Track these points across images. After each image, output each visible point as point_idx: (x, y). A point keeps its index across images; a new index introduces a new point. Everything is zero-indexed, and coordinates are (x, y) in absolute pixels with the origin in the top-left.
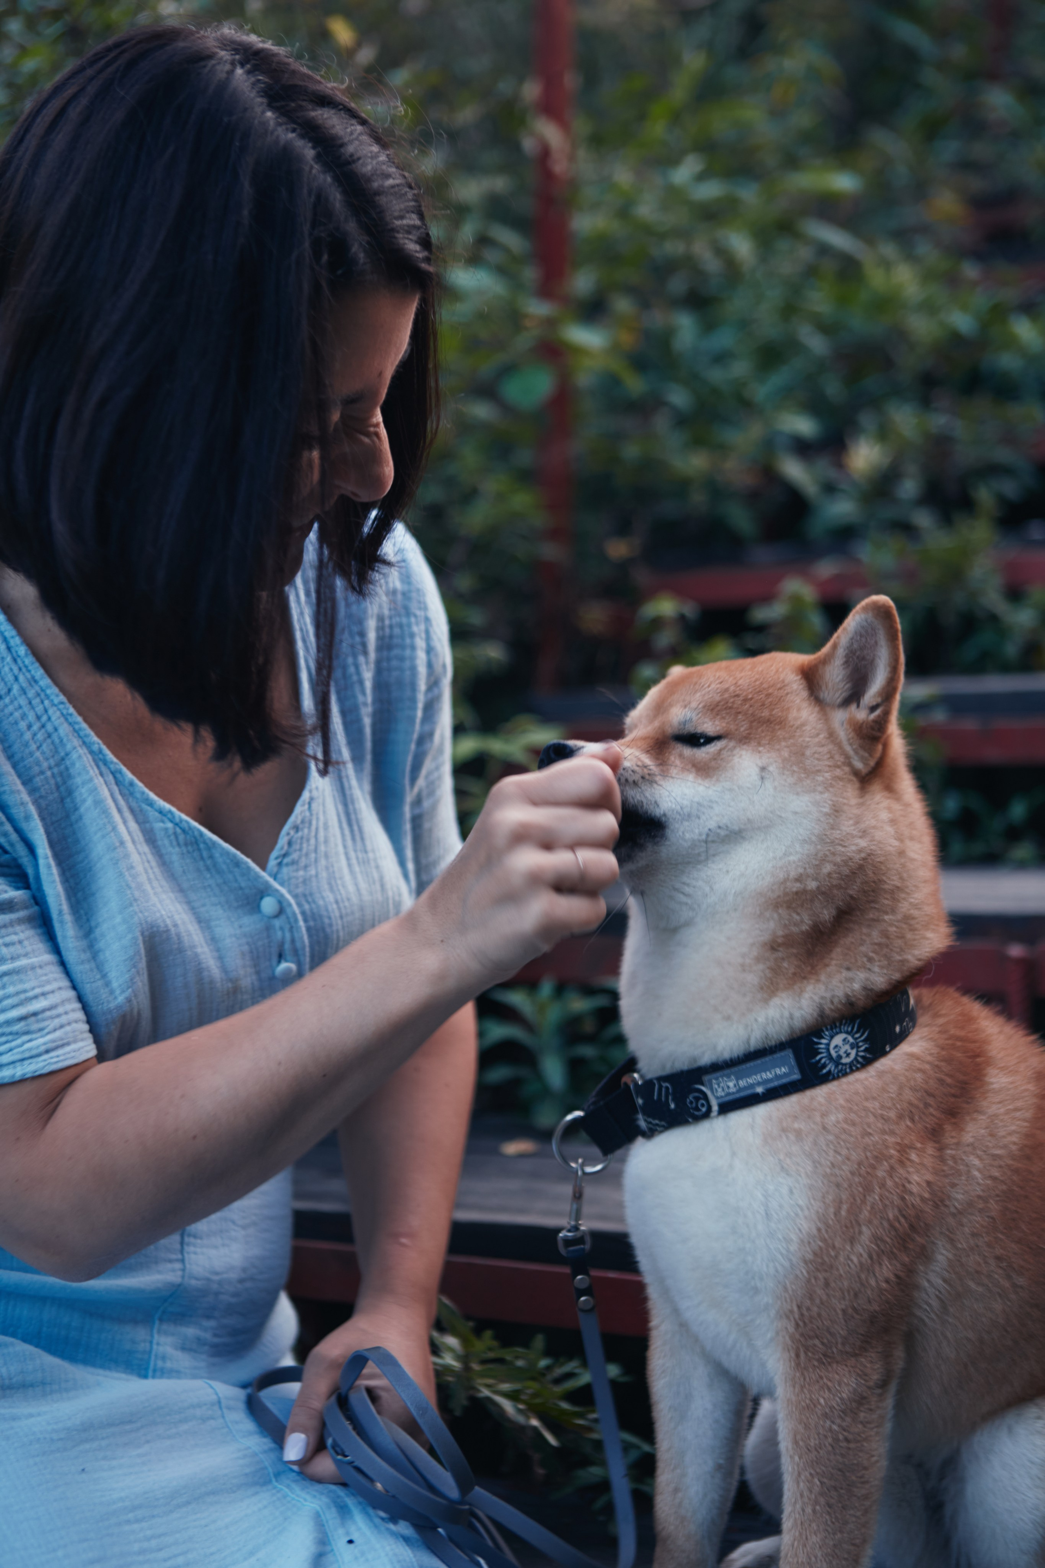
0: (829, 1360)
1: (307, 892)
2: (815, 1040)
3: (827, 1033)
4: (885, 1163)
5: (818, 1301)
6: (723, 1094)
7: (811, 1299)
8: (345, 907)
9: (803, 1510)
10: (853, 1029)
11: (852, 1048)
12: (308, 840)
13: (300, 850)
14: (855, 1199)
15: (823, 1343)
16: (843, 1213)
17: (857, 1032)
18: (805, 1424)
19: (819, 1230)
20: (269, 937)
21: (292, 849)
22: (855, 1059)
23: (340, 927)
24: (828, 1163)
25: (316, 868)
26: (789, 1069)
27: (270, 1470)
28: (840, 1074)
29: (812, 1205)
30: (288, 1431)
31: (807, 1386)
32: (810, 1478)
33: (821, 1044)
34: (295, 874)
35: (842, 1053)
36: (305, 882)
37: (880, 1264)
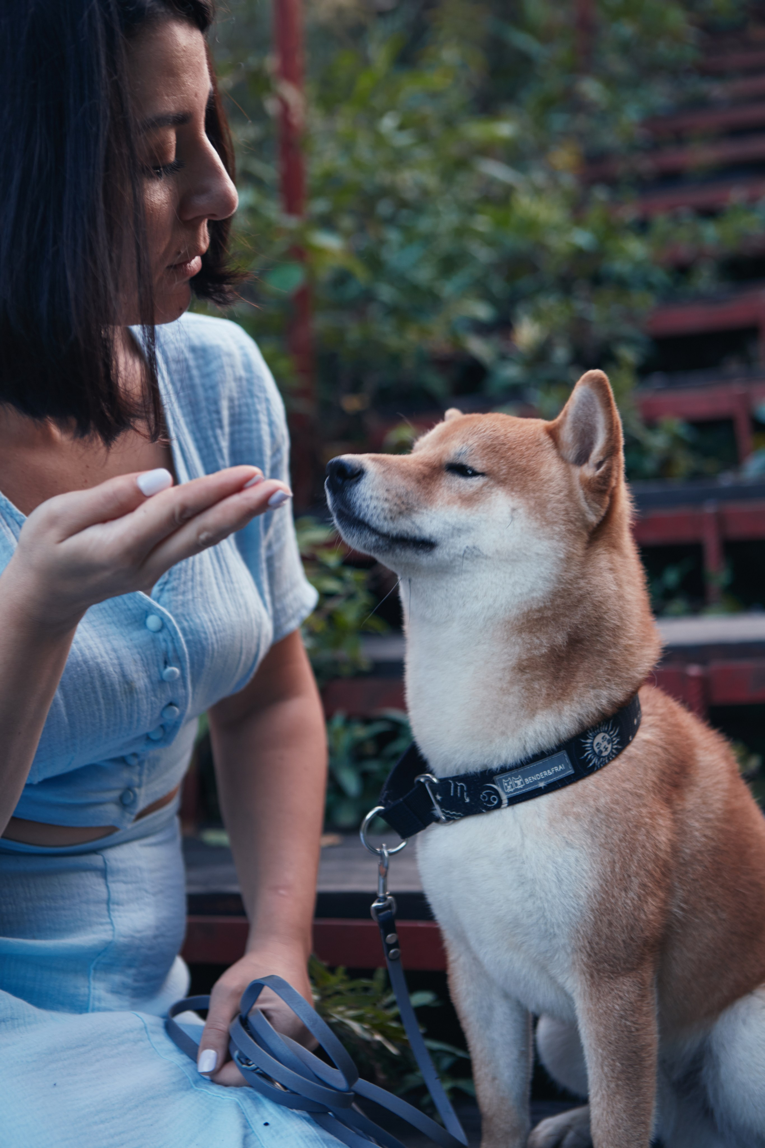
0: (615, 975)
1: (185, 613)
2: (583, 741)
3: (591, 734)
4: (643, 829)
5: (604, 937)
6: (512, 790)
7: (599, 936)
8: (218, 625)
9: (608, 1087)
10: (608, 728)
11: (609, 744)
12: (186, 571)
13: (179, 579)
14: (624, 859)
15: (609, 965)
16: (617, 870)
17: (611, 730)
18: (605, 1025)
19: (601, 886)
20: (155, 647)
21: (171, 579)
22: (611, 751)
23: (214, 641)
24: (603, 836)
25: (193, 594)
26: (565, 766)
27: (190, 1079)
28: (602, 765)
29: (593, 868)
30: (200, 1049)
31: (602, 997)
32: (612, 1062)
33: (587, 743)
34: (175, 598)
35: (602, 748)
36: (183, 604)
37: (646, 902)
